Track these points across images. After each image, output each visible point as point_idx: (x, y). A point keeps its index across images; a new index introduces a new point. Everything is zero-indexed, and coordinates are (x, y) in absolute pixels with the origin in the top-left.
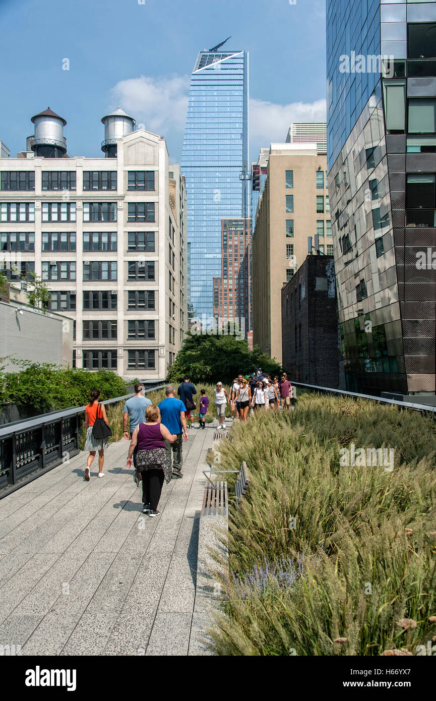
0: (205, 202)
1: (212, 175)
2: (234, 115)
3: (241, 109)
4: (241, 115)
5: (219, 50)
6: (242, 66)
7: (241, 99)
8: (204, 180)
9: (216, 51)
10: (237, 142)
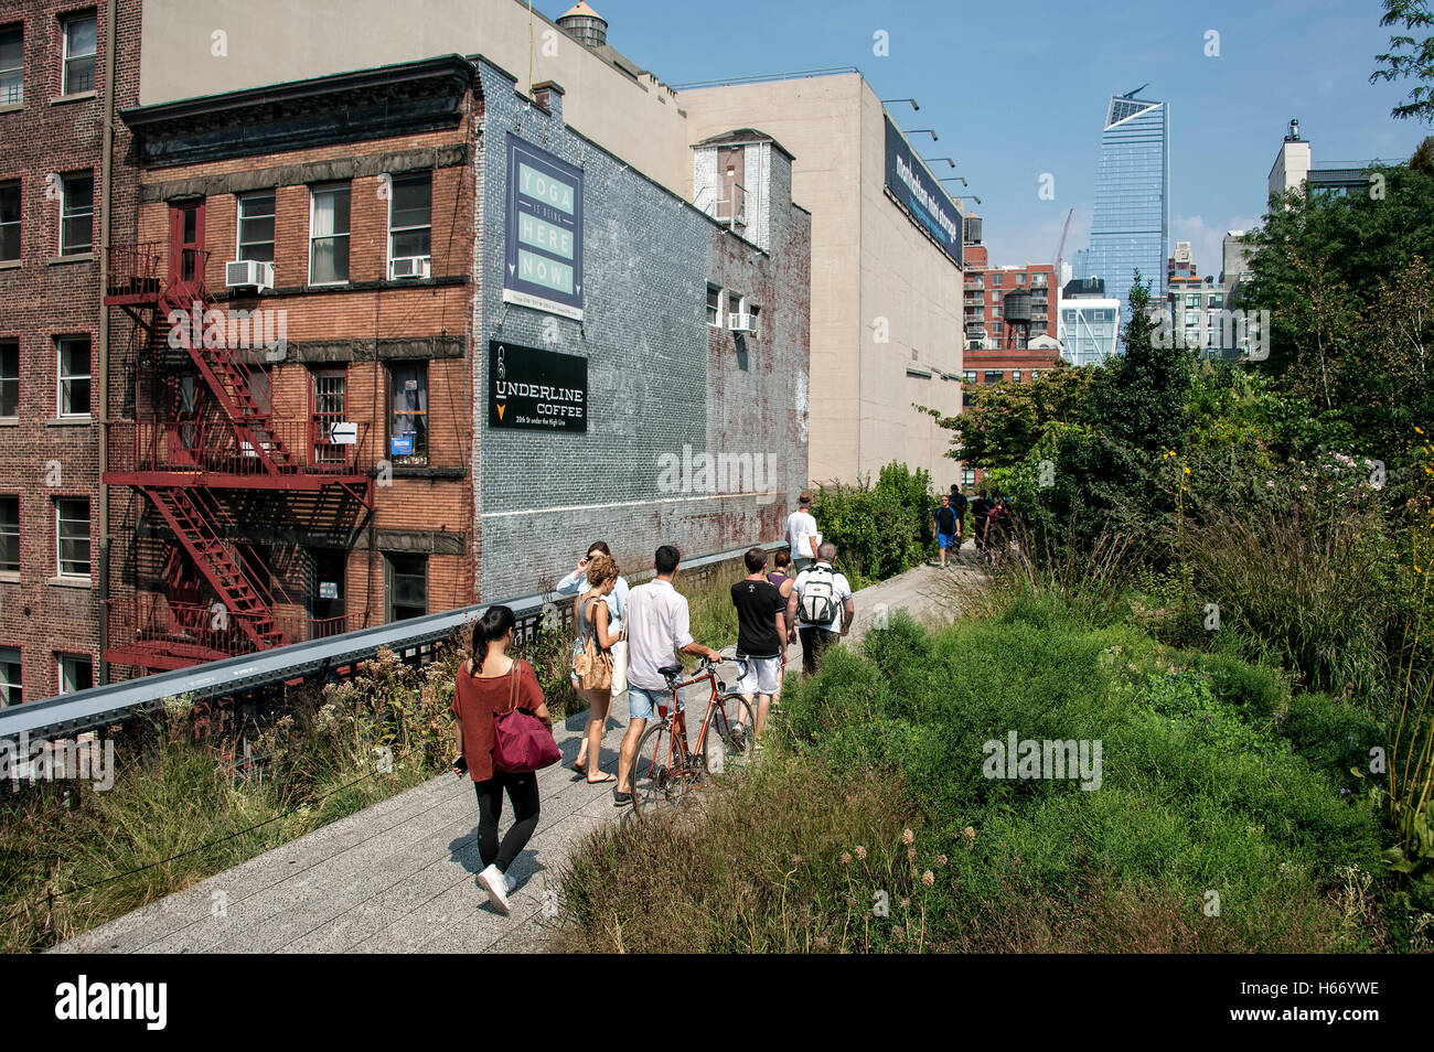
0: (1118, 272)
1: (1127, 242)
2: (1152, 174)
3: (1160, 168)
4: (1160, 174)
5: (1135, 96)
6: (1162, 120)
7: (1160, 156)
8: (1118, 248)
9: (1131, 98)
10: (1155, 204)
